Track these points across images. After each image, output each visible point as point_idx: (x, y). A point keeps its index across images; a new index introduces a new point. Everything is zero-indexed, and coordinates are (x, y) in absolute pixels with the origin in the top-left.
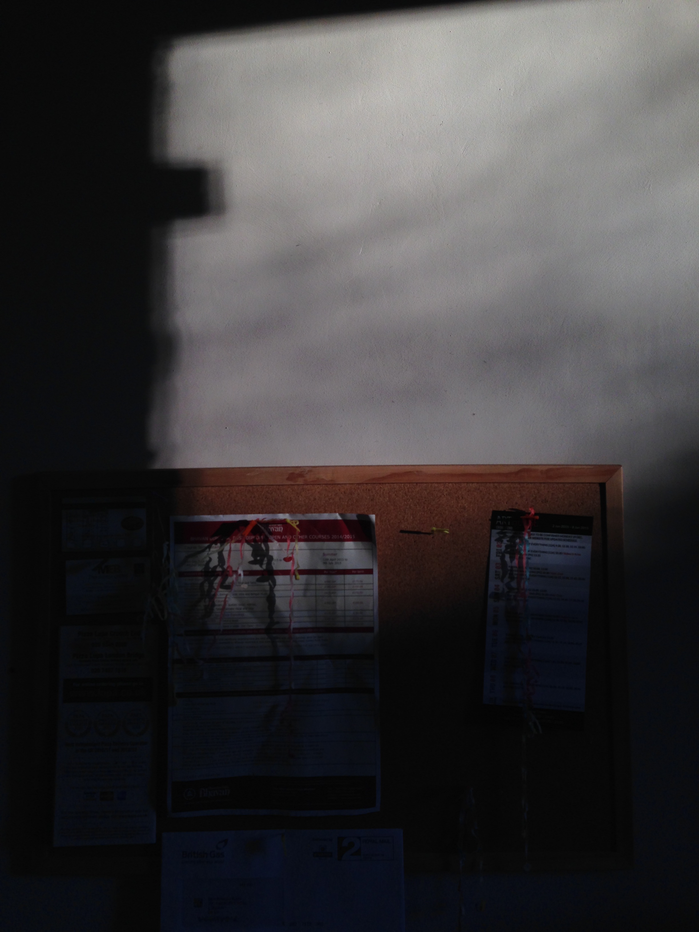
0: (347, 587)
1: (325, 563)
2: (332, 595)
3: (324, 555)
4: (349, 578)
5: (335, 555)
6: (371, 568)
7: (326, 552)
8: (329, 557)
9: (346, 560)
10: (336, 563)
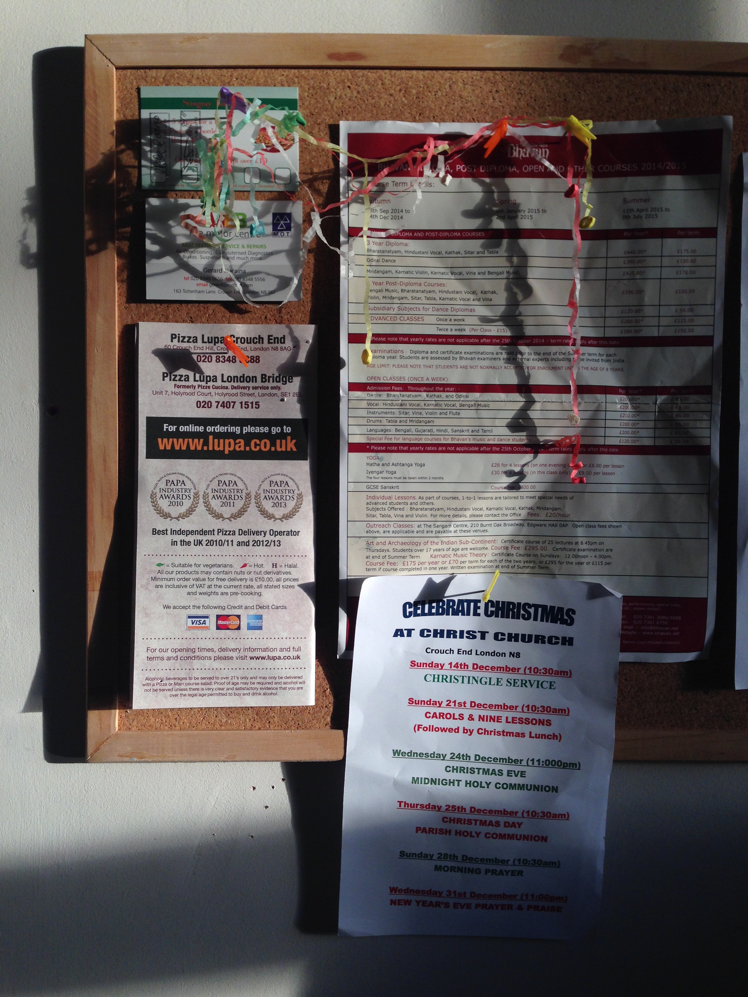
0: (666, 261)
1: (626, 217)
2: (638, 277)
3: (625, 201)
4: (671, 244)
5: (647, 200)
6: (715, 226)
7: (628, 196)
8: (635, 206)
9: (667, 210)
10: (648, 216)
